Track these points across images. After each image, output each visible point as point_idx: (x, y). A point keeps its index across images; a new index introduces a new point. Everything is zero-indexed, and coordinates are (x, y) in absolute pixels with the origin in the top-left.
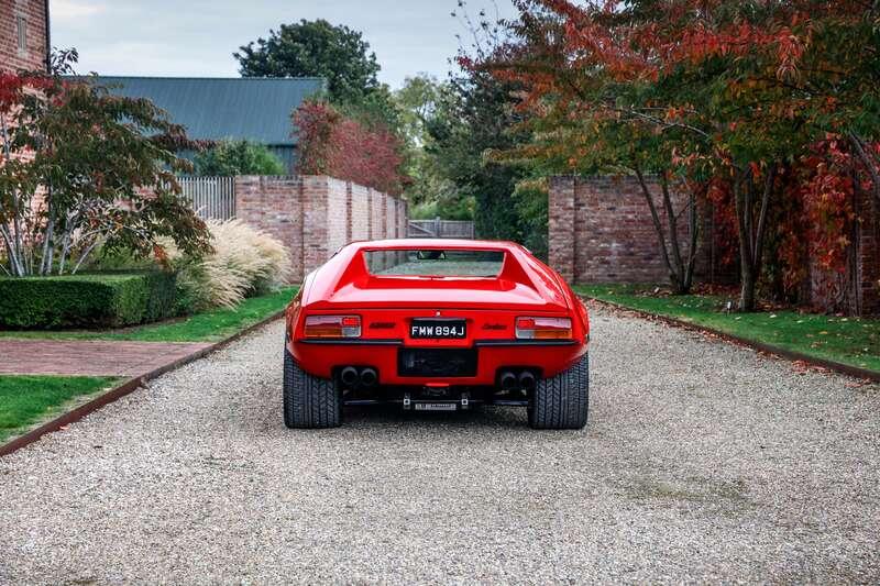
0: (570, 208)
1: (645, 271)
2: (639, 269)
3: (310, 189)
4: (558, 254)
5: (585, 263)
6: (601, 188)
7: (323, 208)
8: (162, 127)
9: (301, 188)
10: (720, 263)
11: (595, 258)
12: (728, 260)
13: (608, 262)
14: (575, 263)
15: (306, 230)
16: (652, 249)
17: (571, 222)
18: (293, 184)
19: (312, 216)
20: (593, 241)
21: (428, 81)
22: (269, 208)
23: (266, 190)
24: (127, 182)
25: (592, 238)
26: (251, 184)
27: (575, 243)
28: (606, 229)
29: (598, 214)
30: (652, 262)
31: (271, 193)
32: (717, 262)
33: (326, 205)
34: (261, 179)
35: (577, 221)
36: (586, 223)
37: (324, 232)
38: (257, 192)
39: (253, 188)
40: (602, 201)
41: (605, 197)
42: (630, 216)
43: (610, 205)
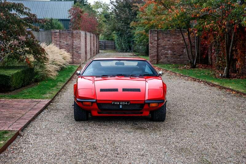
0: (156, 40)
1: (179, 59)
2: (177, 59)
3: (75, 34)
4: (152, 54)
5: (160, 57)
6: (166, 34)
7: (79, 40)
8: (27, 14)
9: (72, 34)
10: (202, 57)
11: (163, 56)
12: (205, 56)
13: (167, 57)
14: (157, 57)
15: (74, 47)
16: (181, 53)
17: (156, 44)
18: (70, 33)
19: (76, 42)
20: (163, 50)
21: (100, 2)
22: (62, 40)
23: (61, 34)
24: (15, 34)
25: (163, 49)
26: (56, 32)
27: (157, 51)
28: (167, 47)
29: (164, 42)
30: (181, 57)
31: (63, 35)
32: (201, 57)
33: (80, 39)
34: (60, 31)
35: (158, 44)
36: (161, 45)
37: (80, 48)
38: (58, 35)
39: (57, 34)
40: (166, 38)
41: (166, 37)
42: (174, 43)
43: (168, 39)
